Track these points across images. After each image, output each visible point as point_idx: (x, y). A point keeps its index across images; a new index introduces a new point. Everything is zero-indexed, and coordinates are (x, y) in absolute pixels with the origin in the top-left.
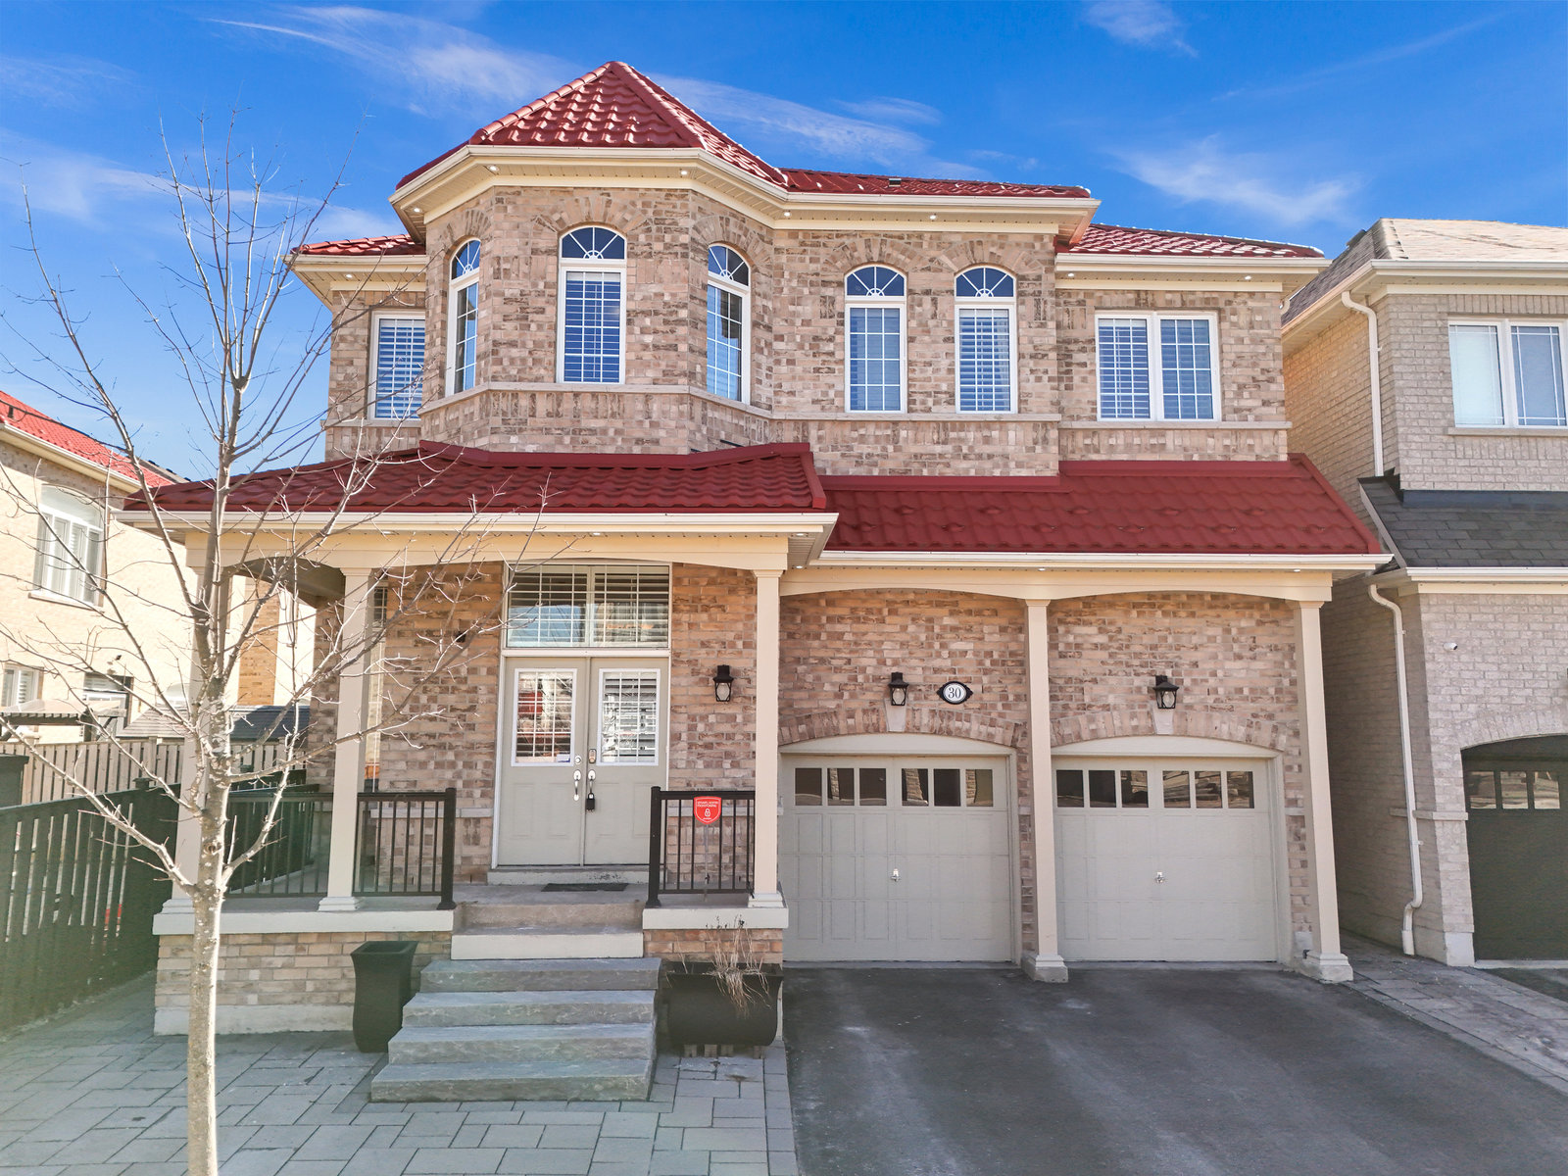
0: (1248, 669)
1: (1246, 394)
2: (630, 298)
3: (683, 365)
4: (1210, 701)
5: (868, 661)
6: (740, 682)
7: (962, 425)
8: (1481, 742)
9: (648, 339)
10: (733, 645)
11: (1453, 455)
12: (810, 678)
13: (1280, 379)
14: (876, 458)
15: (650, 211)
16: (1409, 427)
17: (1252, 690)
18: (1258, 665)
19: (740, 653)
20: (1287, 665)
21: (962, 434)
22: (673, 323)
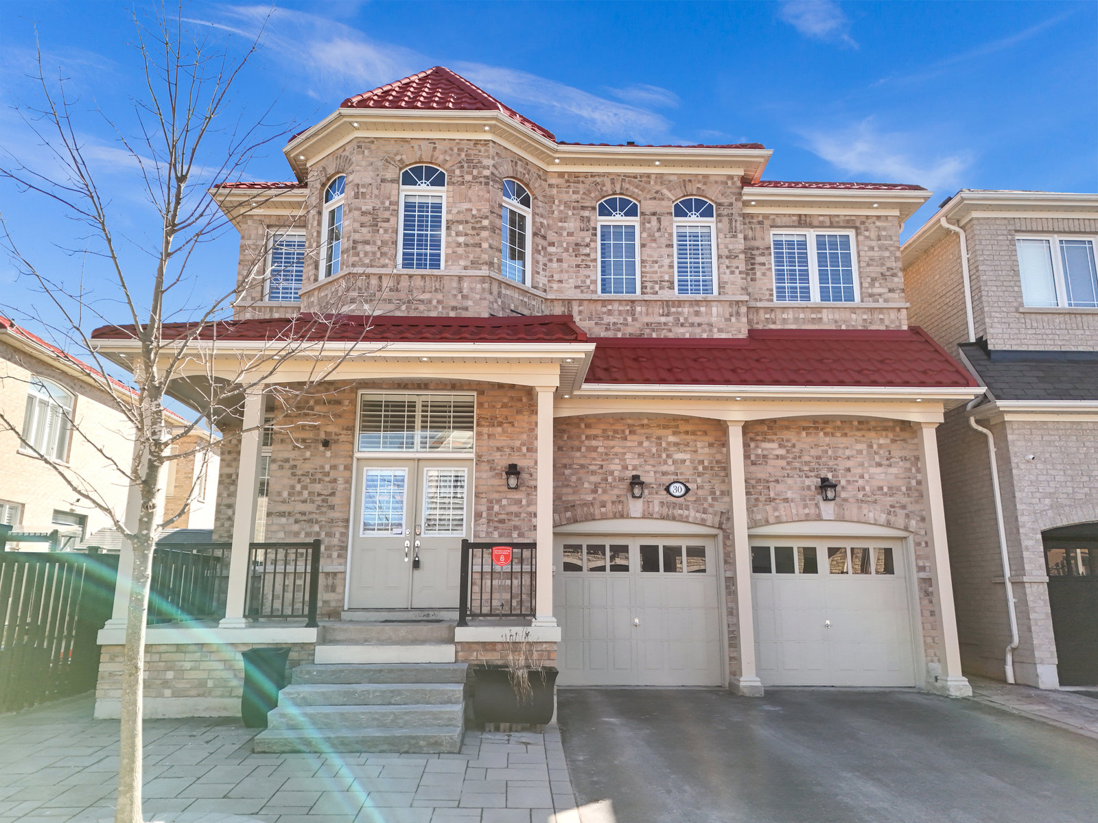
0: (886, 473)
1: (877, 284)
2: (449, 212)
3: (485, 257)
4: (860, 496)
5: (615, 466)
6: (524, 476)
7: (680, 303)
8: (1055, 526)
9: (461, 239)
10: (519, 449)
11: (1024, 326)
12: (574, 478)
13: (900, 274)
14: (619, 326)
15: (463, 155)
16: (992, 307)
17: (890, 488)
18: (893, 470)
19: (525, 455)
20: (914, 470)
21: (680, 309)
22: (478, 229)
